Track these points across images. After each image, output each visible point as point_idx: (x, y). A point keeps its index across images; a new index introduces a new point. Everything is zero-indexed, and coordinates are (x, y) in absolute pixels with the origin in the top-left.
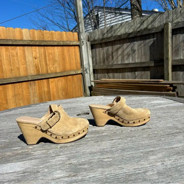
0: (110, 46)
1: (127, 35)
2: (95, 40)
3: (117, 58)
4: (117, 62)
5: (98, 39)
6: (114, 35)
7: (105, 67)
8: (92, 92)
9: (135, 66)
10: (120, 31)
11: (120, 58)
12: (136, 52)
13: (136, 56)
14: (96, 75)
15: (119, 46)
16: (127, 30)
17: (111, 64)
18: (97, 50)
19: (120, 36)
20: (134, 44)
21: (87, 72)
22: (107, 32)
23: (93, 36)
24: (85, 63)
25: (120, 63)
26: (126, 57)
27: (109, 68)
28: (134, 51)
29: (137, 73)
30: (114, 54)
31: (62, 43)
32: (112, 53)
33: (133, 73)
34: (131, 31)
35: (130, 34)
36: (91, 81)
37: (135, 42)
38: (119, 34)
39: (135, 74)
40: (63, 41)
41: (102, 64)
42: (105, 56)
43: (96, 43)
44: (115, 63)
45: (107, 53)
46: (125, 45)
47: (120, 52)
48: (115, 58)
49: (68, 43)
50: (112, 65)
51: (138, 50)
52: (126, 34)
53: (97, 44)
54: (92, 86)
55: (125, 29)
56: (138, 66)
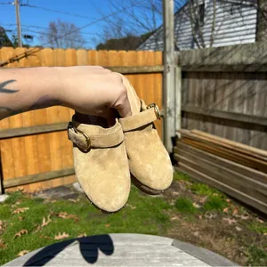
0: (213, 78)
1: (243, 67)
2: (188, 66)
3: (223, 100)
4: (222, 107)
5: (195, 64)
6: (221, 62)
7: (200, 111)
8: (175, 147)
9: (251, 121)
10: (231, 57)
11: (227, 102)
12: (257, 96)
13: (255, 105)
14: (185, 119)
15: (227, 81)
16: (244, 58)
17: (210, 108)
18: (191, 81)
19: (231, 66)
20: (254, 84)
21: (171, 115)
22: (211, 54)
23: (186, 57)
24: (169, 100)
25: (226, 109)
26: (237, 102)
27: (207, 114)
28: (253, 95)
29: (252, 132)
30: (219, 93)
31: (135, 70)
32: (215, 91)
33: (246, 131)
34: (251, 60)
35: (248, 66)
36: (176, 131)
37: (256, 81)
38: (229, 62)
39: (249, 133)
40: (137, 67)
41: (196, 105)
42: (203, 93)
43: (190, 70)
44: (219, 108)
45: (206, 88)
46: (238, 83)
47: (228, 92)
48: (218, 100)
49: (146, 69)
50: (213, 111)
51: (260, 94)
52: (242, 64)
53: (191, 72)
54: (176, 136)
55: (242, 55)
56: (255, 121)
